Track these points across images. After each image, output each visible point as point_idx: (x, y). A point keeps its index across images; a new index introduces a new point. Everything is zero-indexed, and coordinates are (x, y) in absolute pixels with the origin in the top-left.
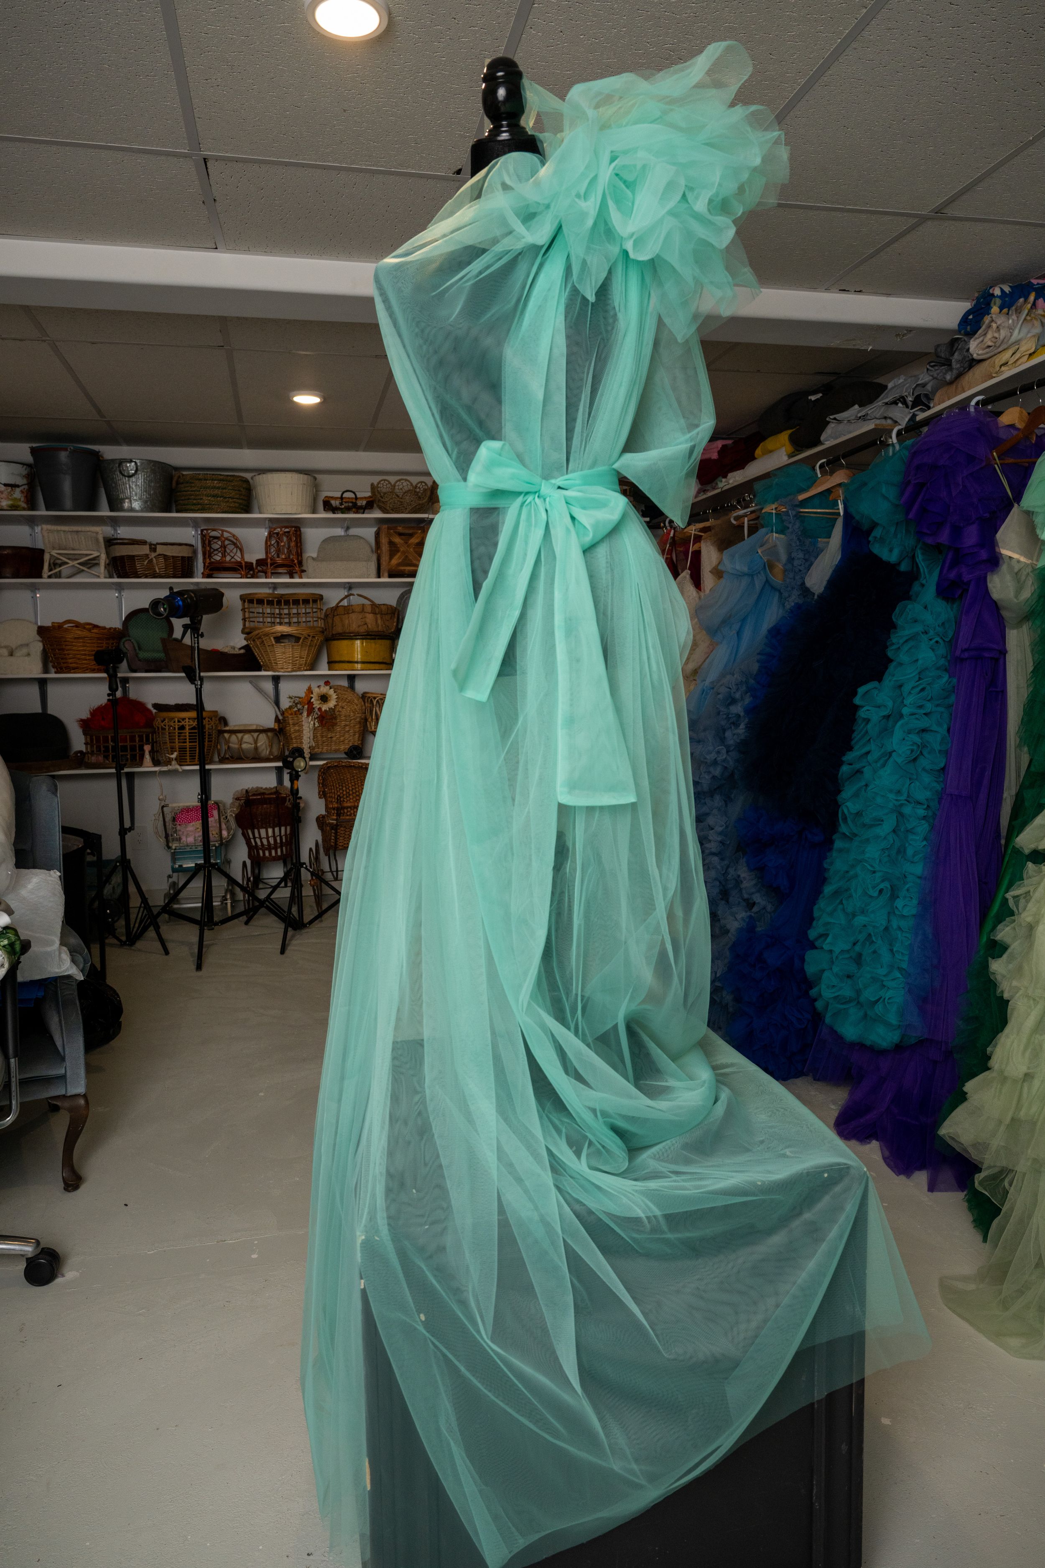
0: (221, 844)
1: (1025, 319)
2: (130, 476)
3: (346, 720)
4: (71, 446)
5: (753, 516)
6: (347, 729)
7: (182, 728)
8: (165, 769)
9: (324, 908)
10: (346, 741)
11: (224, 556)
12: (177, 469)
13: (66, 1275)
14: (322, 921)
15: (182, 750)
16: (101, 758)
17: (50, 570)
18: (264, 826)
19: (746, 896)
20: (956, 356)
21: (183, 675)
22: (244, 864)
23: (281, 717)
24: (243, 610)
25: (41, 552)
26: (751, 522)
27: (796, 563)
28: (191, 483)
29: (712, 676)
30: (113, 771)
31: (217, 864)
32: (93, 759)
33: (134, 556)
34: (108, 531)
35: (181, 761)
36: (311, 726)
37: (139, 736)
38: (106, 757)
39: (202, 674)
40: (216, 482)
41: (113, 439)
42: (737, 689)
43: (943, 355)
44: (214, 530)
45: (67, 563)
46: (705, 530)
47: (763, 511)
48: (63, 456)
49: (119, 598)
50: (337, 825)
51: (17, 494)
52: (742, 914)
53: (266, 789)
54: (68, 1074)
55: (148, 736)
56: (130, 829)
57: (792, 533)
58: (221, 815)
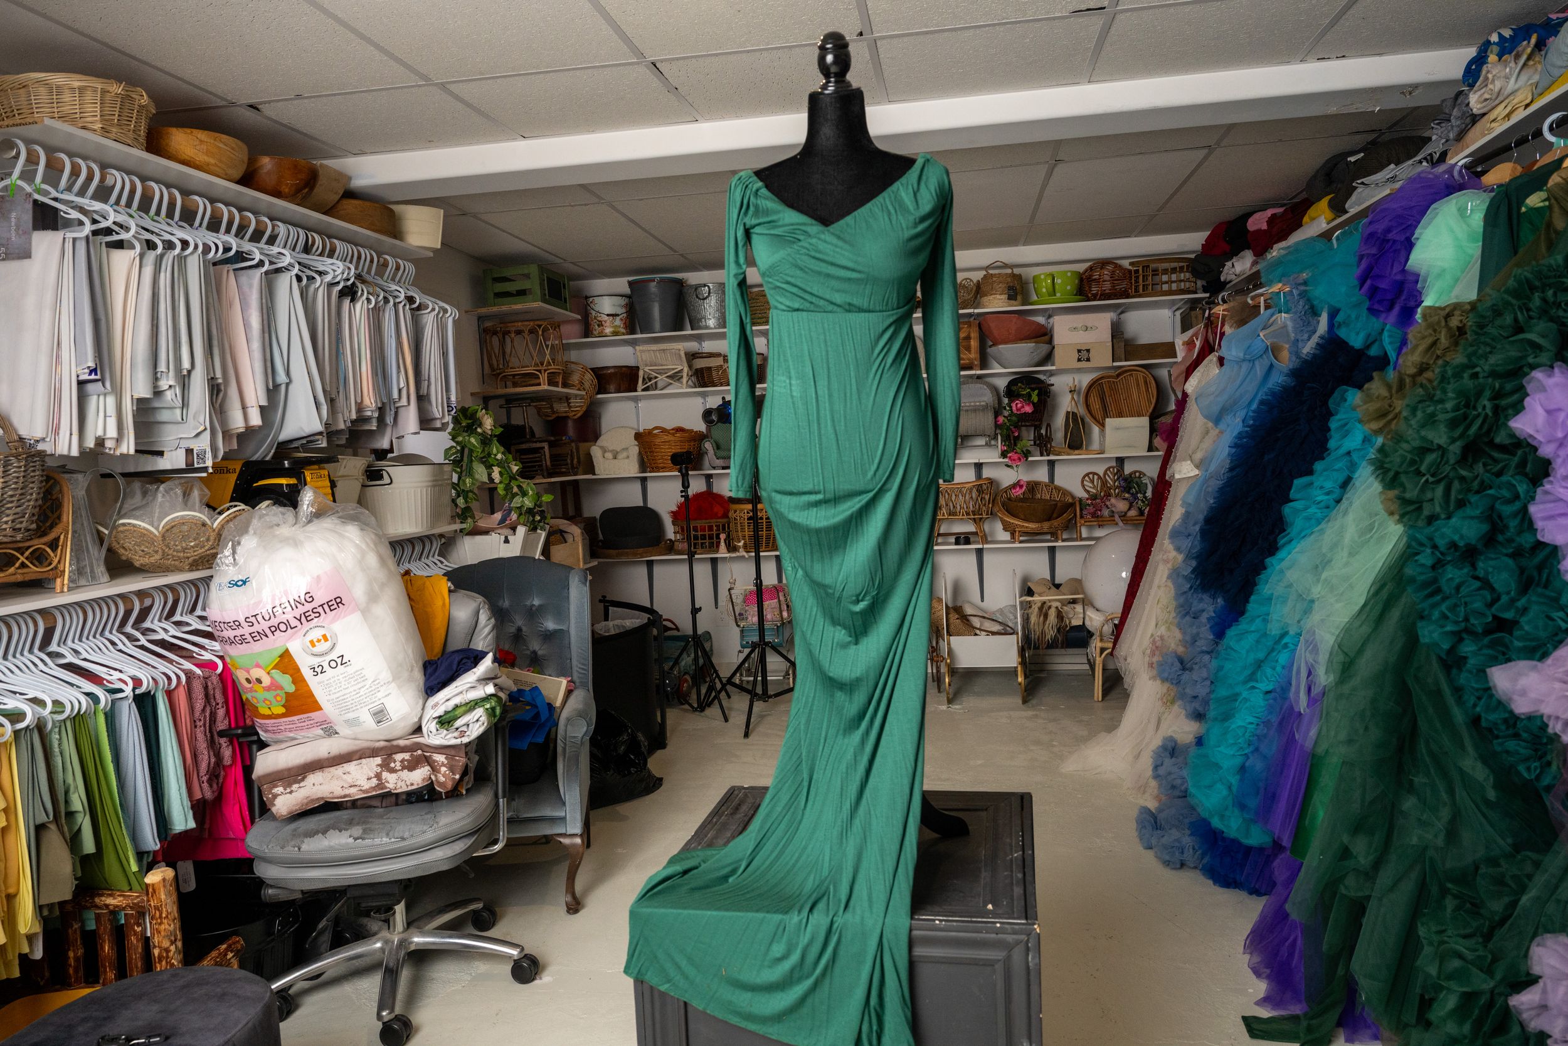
0: (783, 624)
1: (1525, 65)
2: (704, 299)
4: (660, 277)
5: (1265, 296)
7: (751, 518)
8: (734, 555)
15: (747, 538)
16: (686, 544)
17: (645, 383)
20: (1455, 112)
25: (637, 368)
26: (1266, 301)
31: (771, 642)
32: (679, 546)
33: (711, 367)
34: (693, 346)
35: (749, 548)
37: (716, 526)
41: (693, 267)
43: (1447, 111)
45: (658, 377)
48: (653, 286)
51: (618, 321)
54: (568, 818)
55: (724, 526)
56: (700, 609)
57: (1295, 313)
58: (782, 598)
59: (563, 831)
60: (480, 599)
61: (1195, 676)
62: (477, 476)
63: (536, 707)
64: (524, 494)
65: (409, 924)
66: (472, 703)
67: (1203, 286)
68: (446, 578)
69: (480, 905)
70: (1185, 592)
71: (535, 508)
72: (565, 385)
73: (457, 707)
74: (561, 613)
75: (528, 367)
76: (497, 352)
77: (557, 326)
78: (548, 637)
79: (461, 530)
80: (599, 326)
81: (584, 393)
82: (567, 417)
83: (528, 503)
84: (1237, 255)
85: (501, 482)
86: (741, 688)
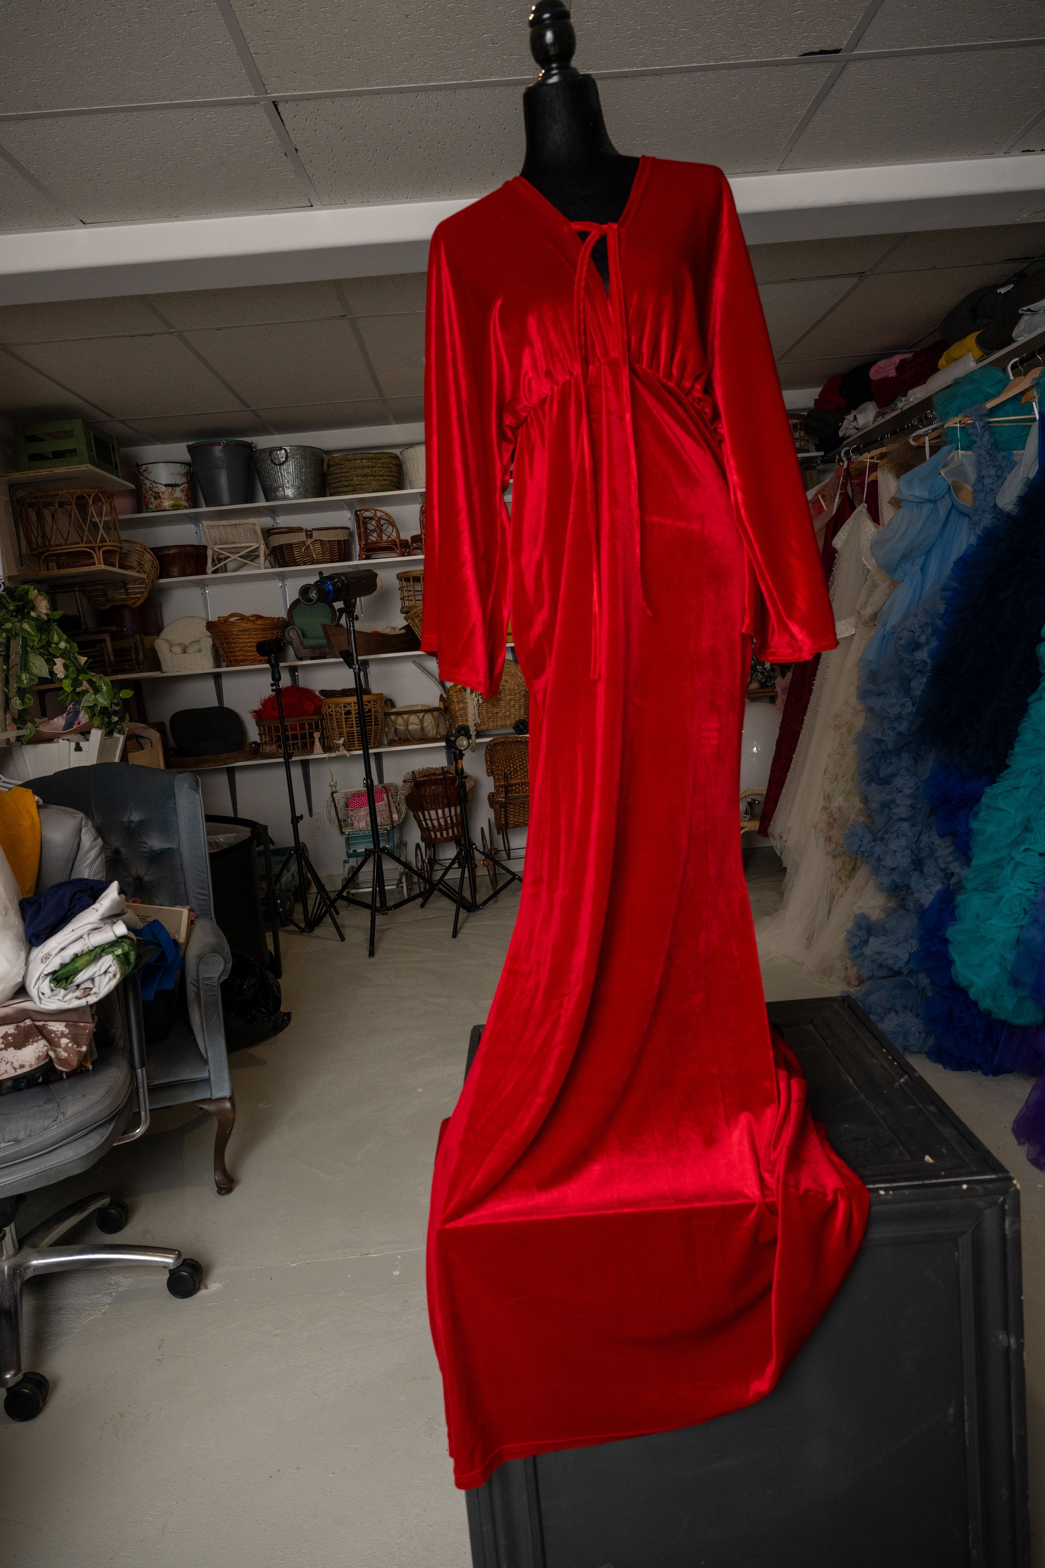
0: (393, 828)
2: (281, 464)
3: (510, 695)
4: (223, 441)
5: (935, 434)
6: (512, 703)
7: (348, 713)
8: (333, 755)
9: (499, 887)
10: (512, 716)
11: (380, 536)
12: (328, 452)
13: (209, 1286)
14: (496, 902)
15: (350, 735)
16: (274, 747)
17: (214, 565)
18: (434, 807)
19: (942, 866)
21: (341, 660)
22: (418, 846)
23: (445, 696)
24: (401, 589)
25: (205, 548)
26: (934, 441)
27: (987, 481)
28: (343, 464)
29: (893, 620)
30: (282, 760)
31: (386, 848)
32: (268, 749)
33: (291, 544)
34: (267, 521)
35: (349, 746)
36: (475, 703)
37: (308, 723)
38: (279, 746)
39: (360, 658)
40: (365, 461)
41: (264, 429)
42: (922, 632)
44: (367, 510)
45: (230, 557)
46: (882, 456)
47: (945, 427)
48: (218, 451)
49: (283, 588)
50: (506, 803)
51: (178, 493)
52: (939, 887)
53: (436, 769)
54: (212, 1078)
55: (316, 723)
56: (302, 816)
57: (980, 447)
58: (390, 798)
59: (208, 1096)
60: (82, 815)
61: (893, 845)
62: (35, 671)
63: (159, 945)
64: (97, 690)
65: (22, 1243)
66: (98, 950)
67: (816, 445)
68: (30, 792)
69: (106, 1201)
70: (872, 757)
71: (111, 707)
72: (122, 566)
73: (76, 956)
74: (168, 828)
75: (79, 544)
76: (36, 526)
77: (110, 496)
78: (157, 858)
79: (18, 739)
80: (155, 498)
81: (144, 576)
82: (125, 606)
83: (102, 701)
84: (855, 408)
85: (66, 677)
86: (355, 902)
